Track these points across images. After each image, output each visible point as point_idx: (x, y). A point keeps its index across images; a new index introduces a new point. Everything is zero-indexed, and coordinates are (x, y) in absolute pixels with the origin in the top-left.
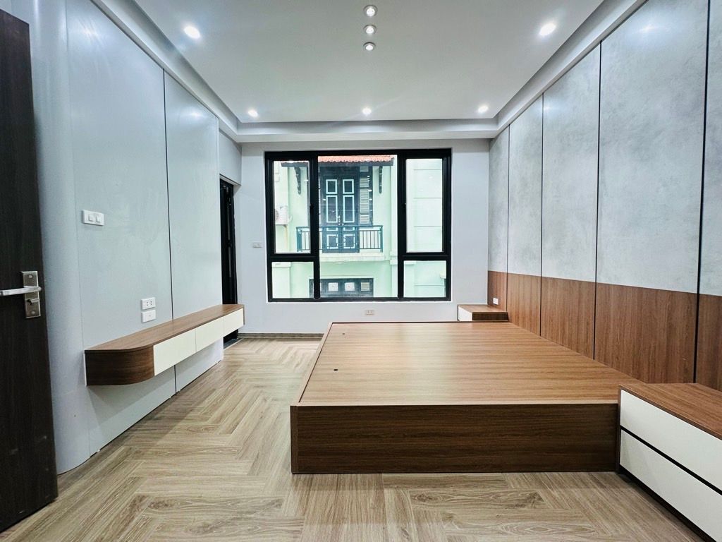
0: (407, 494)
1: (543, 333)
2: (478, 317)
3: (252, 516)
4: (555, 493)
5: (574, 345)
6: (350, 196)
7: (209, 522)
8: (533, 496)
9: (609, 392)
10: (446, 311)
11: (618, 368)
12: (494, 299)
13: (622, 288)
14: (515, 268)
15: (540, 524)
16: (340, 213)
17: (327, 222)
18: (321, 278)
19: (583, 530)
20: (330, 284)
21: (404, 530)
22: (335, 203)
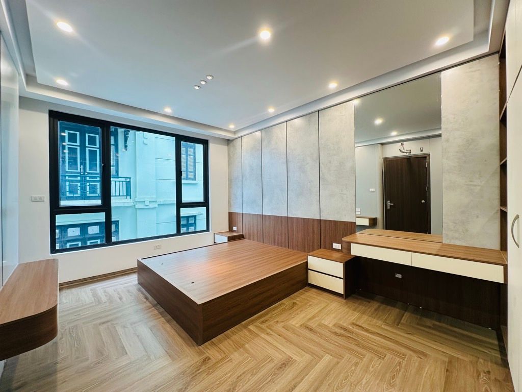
0: (258, 323)
1: (265, 241)
2: (231, 239)
3: (201, 370)
4: (298, 299)
5: (279, 244)
6: (96, 149)
7: (180, 388)
8: (294, 303)
9: (303, 258)
10: (207, 238)
11: (298, 250)
12: (234, 228)
13: (297, 218)
14: (247, 210)
15: (301, 309)
16: (83, 163)
17: (67, 170)
18: (57, 224)
19: (310, 305)
20: (69, 230)
21: (267, 334)
22: (76, 153)
